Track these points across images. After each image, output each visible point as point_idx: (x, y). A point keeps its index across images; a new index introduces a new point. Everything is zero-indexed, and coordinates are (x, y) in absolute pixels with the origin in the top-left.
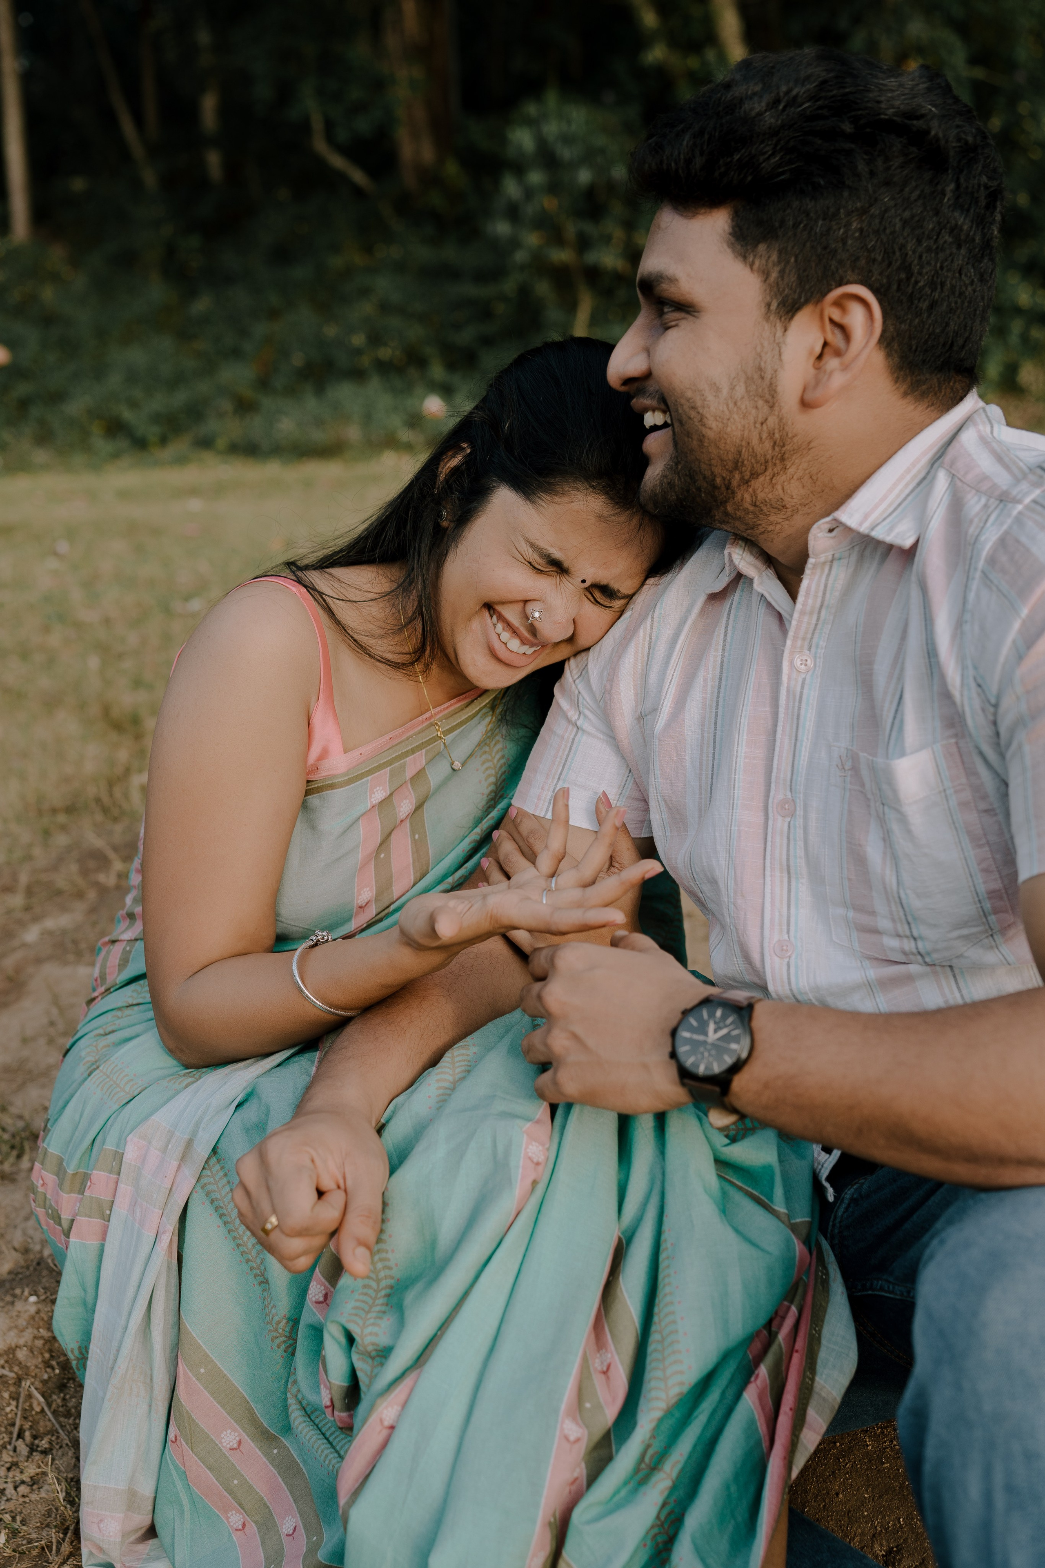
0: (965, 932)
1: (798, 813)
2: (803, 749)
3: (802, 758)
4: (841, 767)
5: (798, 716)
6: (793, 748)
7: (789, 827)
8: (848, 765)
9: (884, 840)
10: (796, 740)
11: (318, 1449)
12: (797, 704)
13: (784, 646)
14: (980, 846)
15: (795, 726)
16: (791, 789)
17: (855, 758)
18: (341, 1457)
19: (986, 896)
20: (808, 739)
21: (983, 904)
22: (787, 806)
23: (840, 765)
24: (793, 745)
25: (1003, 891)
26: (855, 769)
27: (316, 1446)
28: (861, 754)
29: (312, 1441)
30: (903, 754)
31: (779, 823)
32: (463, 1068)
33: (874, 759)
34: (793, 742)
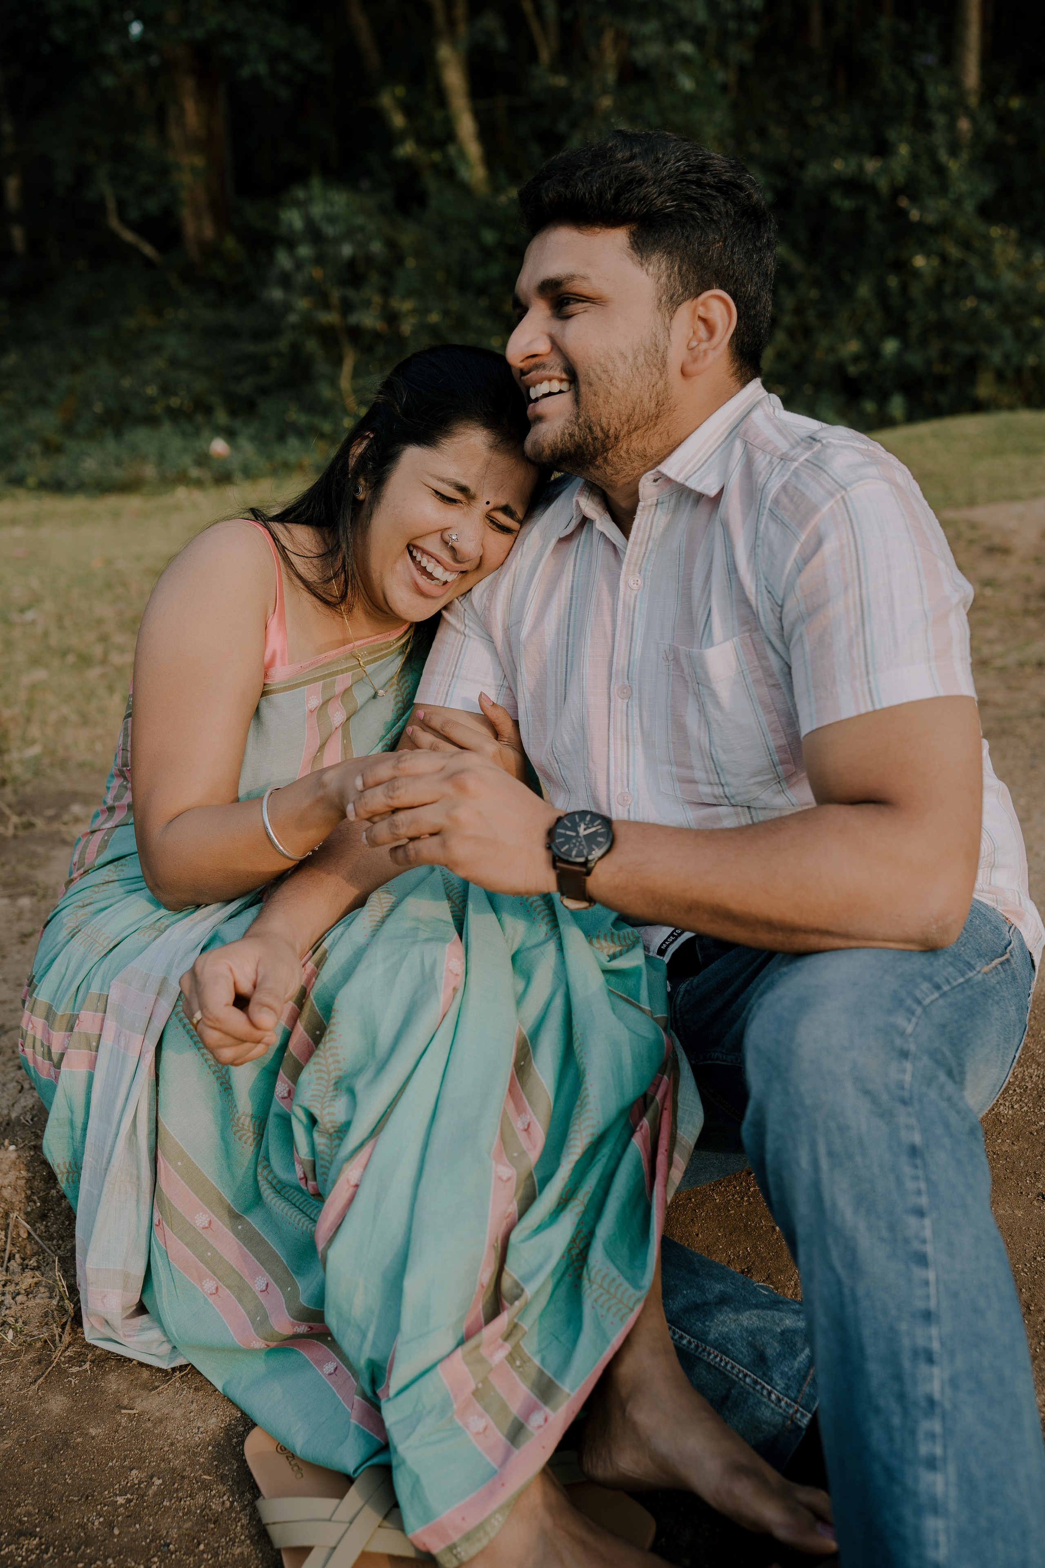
0: (760, 779)
1: (634, 695)
2: (637, 647)
3: (636, 652)
4: (665, 659)
5: (632, 622)
6: (628, 645)
7: (627, 706)
8: (670, 657)
9: (699, 711)
10: (631, 640)
11: (291, 1215)
12: (631, 613)
13: (621, 570)
14: (769, 713)
15: (630, 630)
16: (627, 678)
17: (675, 651)
18: (314, 1222)
19: (774, 751)
20: (639, 639)
21: (773, 757)
22: (625, 691)
23: (665, 657)
25: (789, 746)
26: (676, 660)
27: (289, 1214)
28: (680, 647)
29: (285, 1211)
30: (712, 645)
31: (619, 704)
32: (388, 908)
33: (691, 651)
34: (629, 642)
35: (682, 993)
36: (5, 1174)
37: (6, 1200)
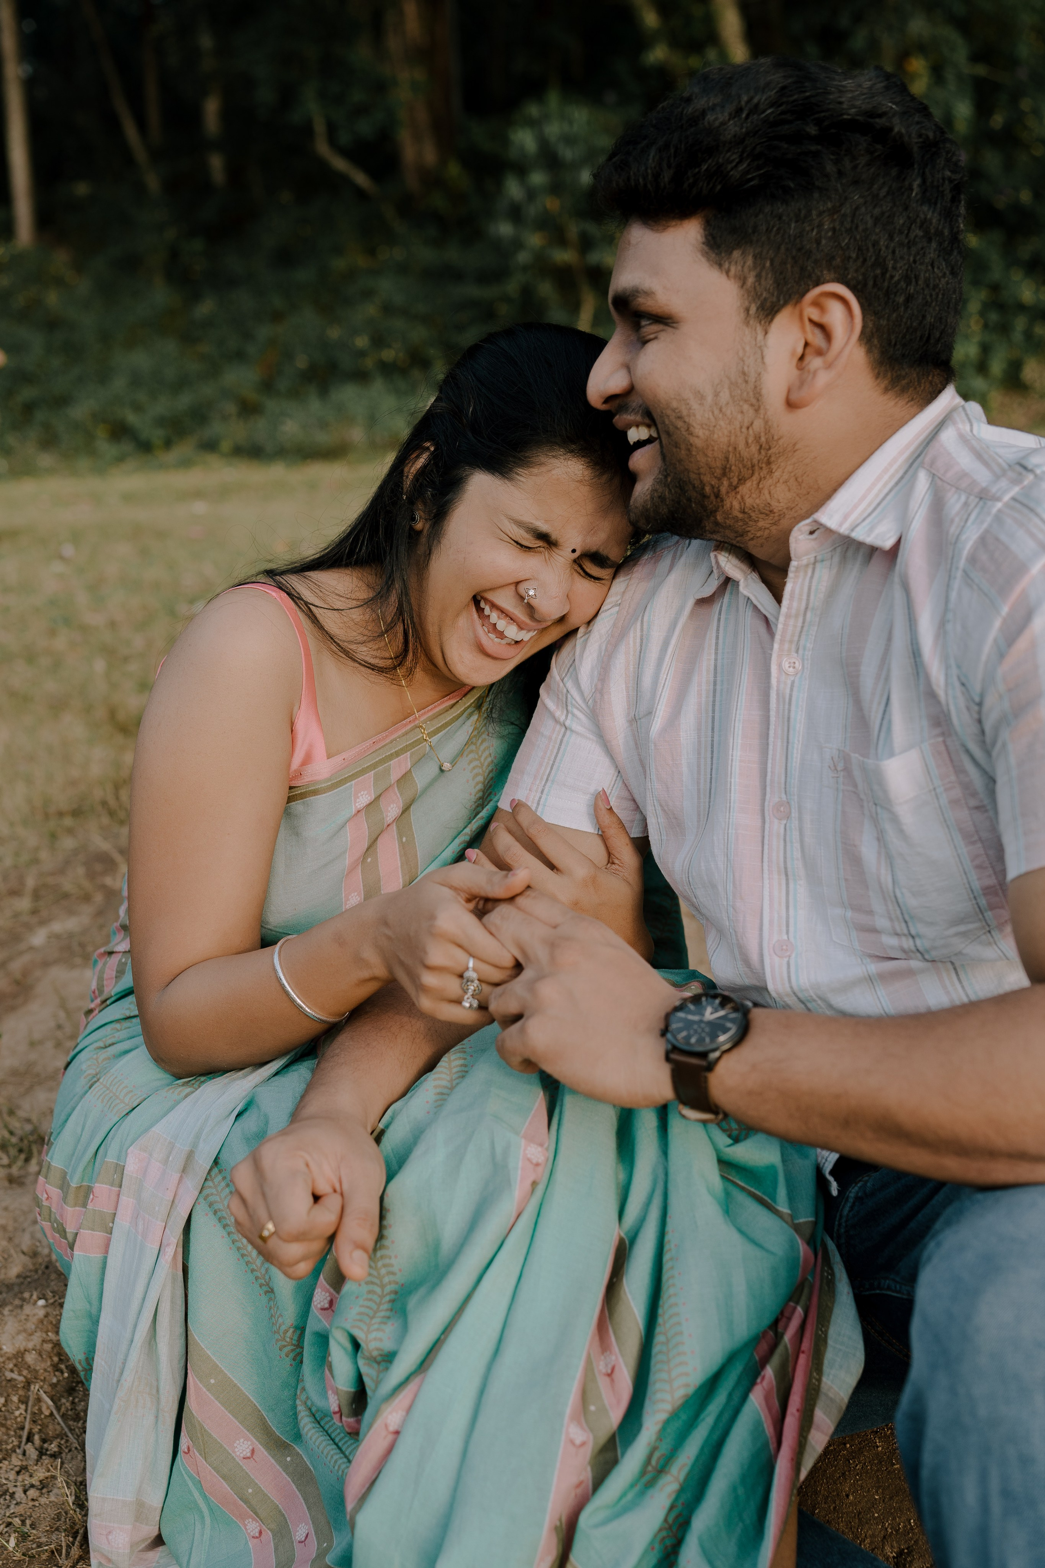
0: (962, 928)
1: (793, 815)
2: (795, 751)
3: (795, 760)
4: (833, 768)
5: (789, 718)
6: (785, 750)
7: (785, 830)
8: (840, 766)
9: (878, 840)
10: (788, 742)
11: (327, 1454)
12: (787, 707)
13: (772, 649)
14: (973, 843)
15: (786, 729)
16: (786, 791)
17: (846, 759)
18: (349, 1461)
19: (981, 892)
20: (799, 741)
21: (979, 901)
22: (782, 809)
23: (832, 766)
24: (785, 748)
25: (998, 887)
26: (847, 770)
27: (325, 1452)
28: (853, 755)
29: (321, 1447)
30: (892, 755)
31: (775, 826)
32: (460, 1073)
33: (866, 760)
34: (785, 744)
35: (851, 1200)
36: (31, 1334)
37: (29, 1367)
